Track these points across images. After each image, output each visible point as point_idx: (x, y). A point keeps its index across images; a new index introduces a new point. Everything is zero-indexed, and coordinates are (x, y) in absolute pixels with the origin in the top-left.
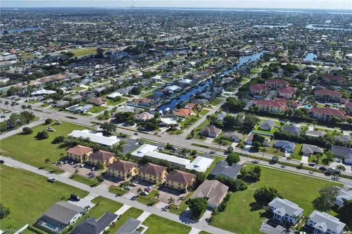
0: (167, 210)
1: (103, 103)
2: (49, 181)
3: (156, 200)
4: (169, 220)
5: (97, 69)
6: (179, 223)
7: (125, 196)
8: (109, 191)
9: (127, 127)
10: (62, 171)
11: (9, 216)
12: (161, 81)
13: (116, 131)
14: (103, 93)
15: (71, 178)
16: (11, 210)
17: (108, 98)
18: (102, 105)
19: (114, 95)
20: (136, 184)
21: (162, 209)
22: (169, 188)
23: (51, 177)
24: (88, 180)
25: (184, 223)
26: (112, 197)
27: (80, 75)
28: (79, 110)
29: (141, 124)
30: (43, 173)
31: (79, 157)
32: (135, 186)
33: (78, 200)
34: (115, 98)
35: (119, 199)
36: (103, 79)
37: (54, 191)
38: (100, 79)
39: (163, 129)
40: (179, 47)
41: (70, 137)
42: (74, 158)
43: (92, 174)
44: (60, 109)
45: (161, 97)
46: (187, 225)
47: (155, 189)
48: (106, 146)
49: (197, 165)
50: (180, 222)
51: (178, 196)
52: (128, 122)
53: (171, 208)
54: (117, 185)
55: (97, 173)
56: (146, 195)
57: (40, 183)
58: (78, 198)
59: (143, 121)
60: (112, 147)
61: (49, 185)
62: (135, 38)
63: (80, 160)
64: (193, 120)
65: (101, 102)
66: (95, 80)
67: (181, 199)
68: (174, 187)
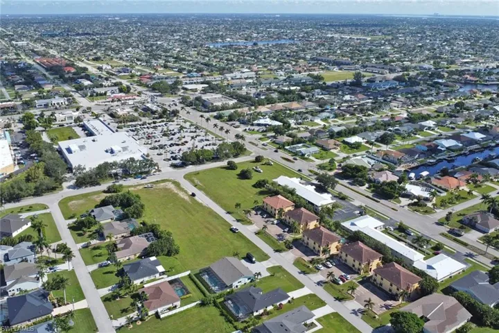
0: (359, 314)
1: (335, 148)
2: (231, 230)
3: (349, 296)
4: (355, 328)
5: (346, 101)
7: (311, 276)
8: (294, 264)
9: (353, 187)
10: (250, 223)
11: (177, 256)
12: (433, 130)
13: (335, 189)
14: (340, 134)
15: (256, 234)
16: (181, 250)
17: (344, 142)
18: (332, 151)
19: (353, 139)
20: (331, 266)
21: (354, 310)
22: (376, 286)
23: (235, 225)
24: (274, 242)
26: (294, 272)
27: (320, 106)
28: (300, 152)
29: (374, 186)
30: (229, 219)
31: (275, 210)
32: (329, 268)
33: (252, 262)
34: (353, 144)
35: (301, 278)
36: (348, 116)
37: (232, 243)
38: (344, 115)
39: (405, 201)
40: (487, 81)
41: (273, 184)
42: (269, 210)
43: (283, 237)
44: (278, 146)
45: (422, 153)
47: (354, 281)
48: (313, 204)
49: (433, 266)
51: (385, 301)
52: (357, 180)
53: (366, 314)
54: (307, 259)
55: (289, 237)
56: (339, 284)
57: (221, 229)
58: (254, 259)
59: (379, 182)
60: (320, 208)
61: (230, 235)
62: (420, 62)
63: (275, 214)
64: (460, 198)
65: (331, 146)
66: (336, 116)
67: (387, 307)
68: (383, 287)
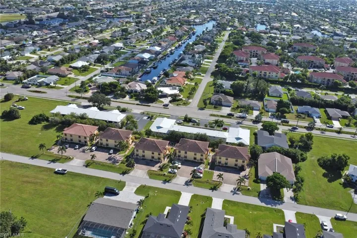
0: (238, 192)
1: (70, 74)
2: (56, 173)
3: (218, 183)
4: (249, 204)
5: (36, 36)
6: (264, 207)
7: (174, 181)
8: (150, 178)
9: (118, 100)
10: (68, 159)
11: (27, 229)
12: (124, 49)
13: (111, 106)
14: (62, 62)
15: (87, 166)
16: (26, 220)
17: (70, 67)
18: (69, 76)
19: (79, 64)
20: (180, 166)
21: (232, 191)
22: (222, 166)
23: (58, 167)
24: (111, 167)
25: (269, 206)
26: (159, 184)
27: (16, 43)
28: (43, 82)
29: (135, 96)
30: (41, 163)
31: (85, 138)
32: (179, 168)
33: (116, 194)
34: (80, 68)
35: (170, 187)
36: (50, 47)
37: (73, 186)
38: (46, 47)
39: (166, 101)
40: (120, 15)
42: (76, 140)
43: (114, 159)
44: (14, 82)
45: (139, 66)
46: (274, 207)
47: (206, 169)
49: (240, 137)
50: (263, 204)
51: (239, 174)
52: (117, 94)
53: (241, 190)
54: (156, 168)
55: (120, 156)
56: (200, 177)
57: (45, 177)
58: (117, 191)
59: (136, 91)
60: (120, 124)
61: (61, 179)
62: (61, 5)
63: (86, 142)
64: (194, 89)
65: (67, 72)
66: (41, 49)
67: (245, 177)
68: (229, 165)
